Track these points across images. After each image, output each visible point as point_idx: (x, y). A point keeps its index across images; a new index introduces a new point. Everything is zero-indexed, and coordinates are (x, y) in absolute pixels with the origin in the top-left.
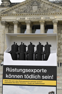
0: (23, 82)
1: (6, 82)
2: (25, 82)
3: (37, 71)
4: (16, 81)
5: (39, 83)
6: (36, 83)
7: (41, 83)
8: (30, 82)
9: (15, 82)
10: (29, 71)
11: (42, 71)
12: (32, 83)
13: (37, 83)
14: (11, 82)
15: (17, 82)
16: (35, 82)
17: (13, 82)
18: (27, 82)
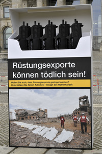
0: (39, 84)
1: (13, 84)
2: (42, 84)
3: (60, 65)
4: (28, 82)
5: (63, 84)
6: (59, 85)
7: (66, 84)
8: (50, 84)
9: (28, 84)
10: (48, 66)
11: (67, 65)
12: (54, 84)
13: (61, 84)
14: (21, 84)
15: (30, 84)
16: (58, 82)
17: (24, 84)
18: (46, 84)
